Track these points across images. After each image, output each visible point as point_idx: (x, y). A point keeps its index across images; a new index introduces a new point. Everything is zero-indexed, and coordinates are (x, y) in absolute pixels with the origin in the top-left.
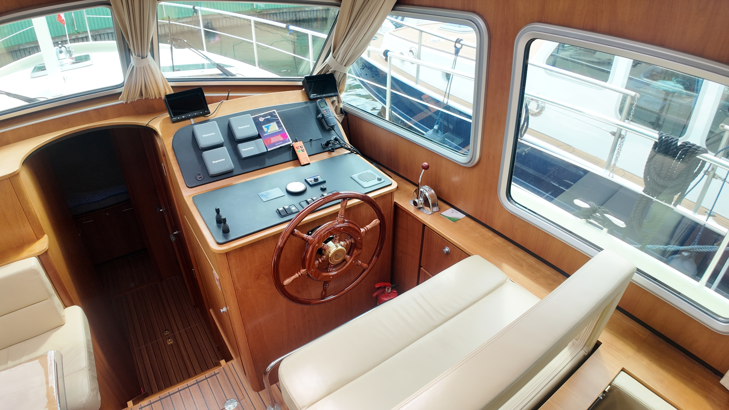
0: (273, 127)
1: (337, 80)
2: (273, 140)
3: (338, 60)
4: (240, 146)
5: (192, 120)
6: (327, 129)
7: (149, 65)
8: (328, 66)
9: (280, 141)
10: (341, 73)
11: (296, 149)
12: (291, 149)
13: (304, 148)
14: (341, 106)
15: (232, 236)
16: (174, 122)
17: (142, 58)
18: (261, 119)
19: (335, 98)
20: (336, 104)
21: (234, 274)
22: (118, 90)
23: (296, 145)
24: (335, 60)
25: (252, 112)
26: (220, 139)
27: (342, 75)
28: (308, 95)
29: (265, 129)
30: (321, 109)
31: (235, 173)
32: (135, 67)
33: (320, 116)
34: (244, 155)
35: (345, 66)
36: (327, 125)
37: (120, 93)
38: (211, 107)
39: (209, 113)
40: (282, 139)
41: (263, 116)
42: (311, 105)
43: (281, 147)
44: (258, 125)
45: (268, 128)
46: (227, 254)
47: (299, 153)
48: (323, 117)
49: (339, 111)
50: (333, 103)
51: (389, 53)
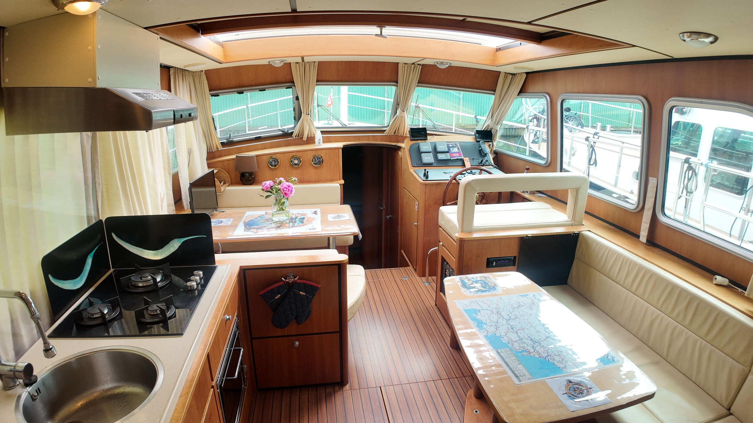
0: (456, 150)
1: (493, 133)
2: (454, 155)
3: (493, 122)
4: (438, 154)
5: (419, 141)
6: (483, 155)
7: (404, 116)
8: (488, 126)
9: (458, 156)
10: (495, 129)
11: (464, 161)
12: (462, 160)
13: (469, 161)
14: (494, 149)
15: (429, 179)
16: (411, 140)
17: (403, 112)
18: (450, 146)
19: (490, 143)
20: (491, 146)
21: (426, 197)
22: (384, 129)
23: (465, 159)
24: (492, 122)
25: (447, 142)
26: (430, 150)
27: (495, 131)
28: (476, 139)
29: (451, 150)
30: (481, 145)
31: (433, 165)
32: (398, 116)
33: (480, 149)
34: (439, 158)
35: (497, 125)
36: (483, 153)
37: (385, 130)
38: (429, 137)
39: (427, 139)
40: (458, 155)
41: (451, 144)
42: (477, 143)
43: (458, 159)
44: (449, 148)
45: (453, 149)
46: (426, 184)
47: (466, 162)
48: (482, 150)
49: (493, 152)
50: (489, 145)
51: (529, 127)
